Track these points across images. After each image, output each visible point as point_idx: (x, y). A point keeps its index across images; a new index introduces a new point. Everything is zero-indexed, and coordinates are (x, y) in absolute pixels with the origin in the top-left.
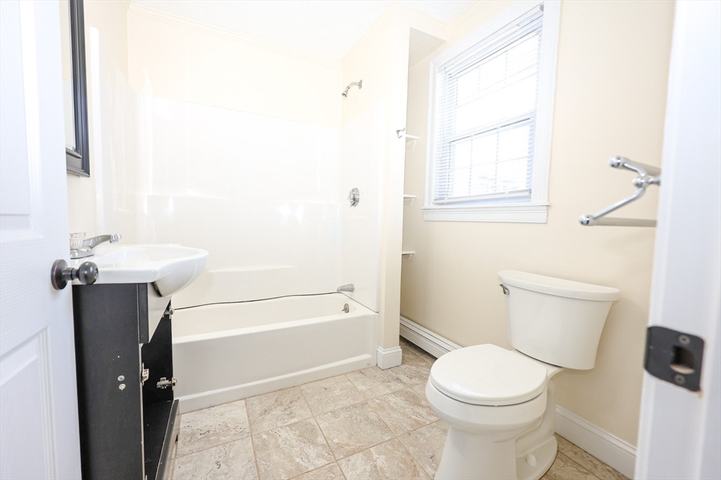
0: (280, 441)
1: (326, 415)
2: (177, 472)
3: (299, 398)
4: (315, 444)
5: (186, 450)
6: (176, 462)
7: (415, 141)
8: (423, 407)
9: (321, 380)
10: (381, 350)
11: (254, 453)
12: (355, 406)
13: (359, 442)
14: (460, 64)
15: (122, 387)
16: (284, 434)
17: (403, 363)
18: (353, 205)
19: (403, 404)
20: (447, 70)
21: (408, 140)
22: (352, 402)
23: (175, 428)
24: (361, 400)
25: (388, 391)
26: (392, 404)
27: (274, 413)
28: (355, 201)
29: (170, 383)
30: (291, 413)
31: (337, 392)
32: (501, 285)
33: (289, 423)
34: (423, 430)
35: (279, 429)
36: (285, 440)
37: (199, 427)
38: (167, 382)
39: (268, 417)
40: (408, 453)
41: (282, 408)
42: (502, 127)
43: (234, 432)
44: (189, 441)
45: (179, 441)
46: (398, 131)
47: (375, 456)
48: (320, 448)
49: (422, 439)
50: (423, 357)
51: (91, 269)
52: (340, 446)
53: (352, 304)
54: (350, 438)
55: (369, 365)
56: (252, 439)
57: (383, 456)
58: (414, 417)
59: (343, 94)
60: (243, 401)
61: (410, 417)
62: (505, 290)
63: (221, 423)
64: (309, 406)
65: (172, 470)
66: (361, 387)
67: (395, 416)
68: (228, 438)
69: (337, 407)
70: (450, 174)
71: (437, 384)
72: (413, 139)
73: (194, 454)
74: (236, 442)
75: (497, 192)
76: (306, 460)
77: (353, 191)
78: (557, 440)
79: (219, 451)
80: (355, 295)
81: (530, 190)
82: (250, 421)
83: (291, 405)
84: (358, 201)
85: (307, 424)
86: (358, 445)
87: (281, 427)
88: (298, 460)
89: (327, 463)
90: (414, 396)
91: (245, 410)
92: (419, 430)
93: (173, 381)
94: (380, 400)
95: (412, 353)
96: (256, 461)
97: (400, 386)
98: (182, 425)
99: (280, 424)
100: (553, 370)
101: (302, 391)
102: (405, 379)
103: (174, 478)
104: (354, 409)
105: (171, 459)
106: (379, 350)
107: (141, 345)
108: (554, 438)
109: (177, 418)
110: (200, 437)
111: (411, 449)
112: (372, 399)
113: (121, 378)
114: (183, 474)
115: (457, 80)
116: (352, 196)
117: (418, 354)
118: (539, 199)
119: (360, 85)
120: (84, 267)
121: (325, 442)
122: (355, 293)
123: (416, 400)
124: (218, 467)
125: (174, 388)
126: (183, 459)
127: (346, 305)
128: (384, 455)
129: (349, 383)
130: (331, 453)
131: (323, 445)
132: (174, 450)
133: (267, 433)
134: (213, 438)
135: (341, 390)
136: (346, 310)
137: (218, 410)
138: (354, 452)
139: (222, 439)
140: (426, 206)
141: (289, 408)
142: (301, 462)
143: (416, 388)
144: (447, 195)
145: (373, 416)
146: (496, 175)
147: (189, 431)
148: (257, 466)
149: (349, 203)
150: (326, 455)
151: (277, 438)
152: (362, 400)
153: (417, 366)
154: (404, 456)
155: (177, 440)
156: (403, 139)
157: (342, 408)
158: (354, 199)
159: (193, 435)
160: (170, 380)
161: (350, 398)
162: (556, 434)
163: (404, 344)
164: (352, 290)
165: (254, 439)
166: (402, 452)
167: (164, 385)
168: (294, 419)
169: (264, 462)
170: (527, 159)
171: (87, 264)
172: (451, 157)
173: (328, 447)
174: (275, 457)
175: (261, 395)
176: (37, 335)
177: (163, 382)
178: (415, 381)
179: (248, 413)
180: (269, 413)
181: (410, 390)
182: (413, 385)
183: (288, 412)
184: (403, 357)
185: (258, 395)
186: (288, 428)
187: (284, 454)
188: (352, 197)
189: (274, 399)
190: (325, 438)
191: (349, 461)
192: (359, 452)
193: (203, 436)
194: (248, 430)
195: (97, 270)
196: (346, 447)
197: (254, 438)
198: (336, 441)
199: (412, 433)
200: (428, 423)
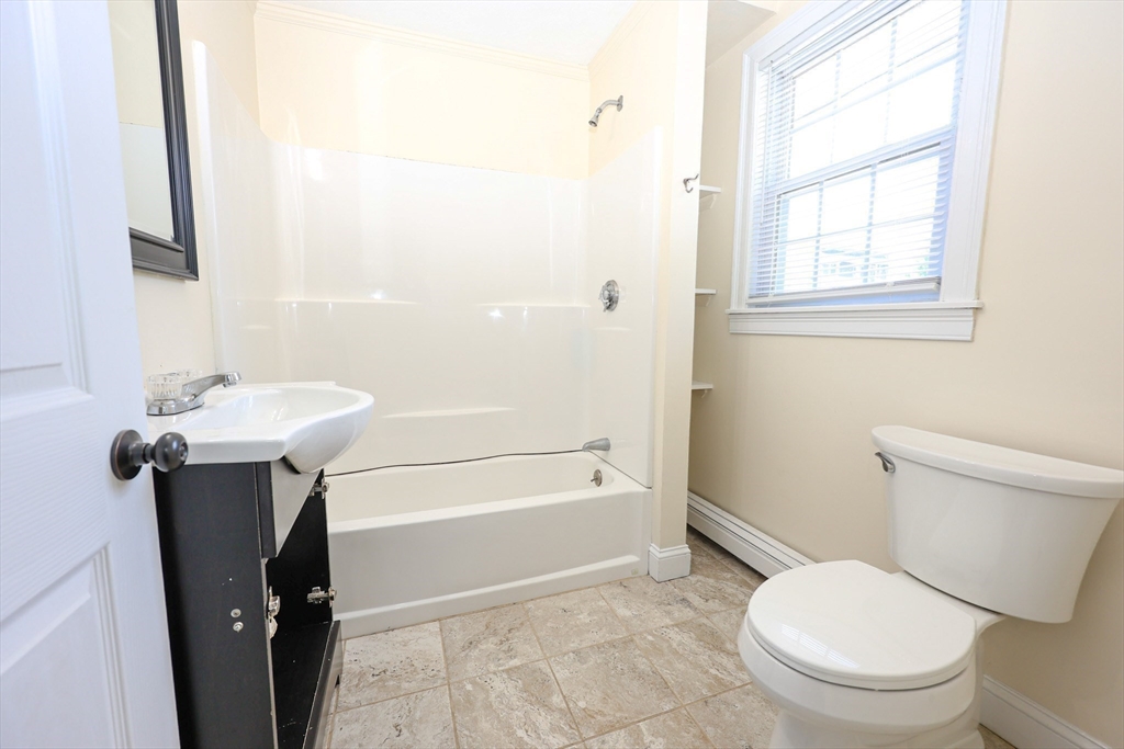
0: (493, 696)
1: (566, 658)
2: (338, 736)
3: (522, 624)
4: (549, 708)
5: (352, 700)
6: (337, 719)
7: (715, 195)
8: (728, 653)
9: (558, 594)
10: (655, 550)
11: (453, 714)
12: (612, 644)
13: (620, 710)
14: (799, 53)
15: (238, 626)
16: (498, 684)
17: (692, 572)
18: (608, 308)
19: (694, 646)
20: (774, 65)
21: (703, 194)
22: (609, 637)
23: (334, 662)
24: (622, 634)
25: (668, 621)
26: (675, 645)
27: (484, 647)
28: (611, 302)
29: (325, 595)
30: (510, 650)
31: (584, 618)
32: (879, 454)
33: (507, 667)
34: (730, 696)
35: (491, 676)
36: (501, 696)
37: (371, 663)
38: (322, 593)
39: (475, 653)
40: (705, 738)
41: (495, 640)
42: (882, 162)
43: (422, 675)
44: (357, 686)
45: (342, 685)
46: (686, 181)
47: (648, 739)
48: (557, 715)
49: (728, 714)
50: (726, 562)
51: (175, 445)
52: (588, 714)
53: (606, 470)
54: (604, 700)
55: (636, 572)
56: (450, 689)
57: (661, 740)
58: (713, 671)
59: (591, 122)
60: (437, 624)
61: (707, 672)
62: (887, 465)
63: (403, 659)
64: (538, 639)
65: (331, 733)
66: (623, 612)
67: (681, 666)
68: (413, 686)
69: (584, 645)
70: (778, 252)
71: (761, 637)
72: (711, 193)
73: (362, 708)
74: (425, 693)
75: (869, 282)
76: (533, 735)
77: (609, 284)
78: (986, 739)
79: (399, 706)
80: (612, 455)
81: (940, 279)
82: (446, 659)
83: (510, 636)
84: (617, 302)
85: (534, 671)
86: (618, 715)
87: (495, 673)
88: (521, 733)
89: (567, 743)
90: (712, 634)
91: (440, 639)
92: (723, 695)
93: (331, 593)
94: (654, 635)
95: (707, 555)
96: (455, 730)
97: (689, 614)
98: (346, 658)
99: (492, 667)
100: (985, 619)
101: (527, 612)
102: (696, 600)
103: (333, 746)
104: (612, 650)
105: (327, 714)
106: (651, 549)
107: (264, 561)
108: (976, 735)
109: (337, 645)
110: (372, 679)
111: (710, 732)
112: (641, 634)
113: (236, 613)
114: (346, 741)
115: (794, 83)
116: (606, 293)
117: (718, 557)
118: (956, 295)
119: (619, 104)
120: (163, 442)
121: (564, 705)
122: (611, 452)
123: (717, 642)
124: (397, 733)
125: (332, 603)
126: (346, 716)
127: (598, 472)
128: (664, 737)
129: (602, 603)
130: (574, 726)
131: (561, 710)
132: (334, 699)
133: (474, 683)
134: (391, 683)
135: (589, 614)
136: (598, 480)
137: (399, 635)
138: (612, 728)
139: (405, 685)
140: (734, 308)
141: (508, 640)
142: (526, 738)
143: (716, 618)
144: (772, 289)
145: (642, 664)
146: (868, 246)
147: (356, 668)
148: (457, 738)
149: (601, 305)
150: (566, 728)
151: (488, 691)
152: (625, 634)
153: (717, 579)
154: (697, 744)
155: (338, 683)
156: (696, 195)
157: (592, 647)
158: (610, 299)
159: (362, 675)
160: (327, 591)
161: (604, 629)
162: (982, 727)
163: (693, 537)
164: (606, 448)
165: (453, 691)
166: (694, 736)
167: (318, 599)
168: (516, 660)
169: (467, 732)
170: (932, 220)
171: (168, 437)
172: (780, 222)
173: (569, 715)
174: (485, 725)
175: (464, 615)
176: (91, 558)
177: (317, 594)
178: (714, 605)
179: (443, 644)
180: (476, 646)
181: (705, 621)
182: (710, 613)
183: (505, 647)
184: (692, 561)
185: (459, 615)
186: (505, 676)
187: (500, 721)
188: (607, 296)
189: (484, 623)
190: (564, 697)
191: (603, 742)
192: (620, 728)
193: (376, 678)
194: (443, 674)
195: (185, 445)
196: (599, 718)
197: (452, 687)
198: (582, 704)
199: (710, 700)
200: (738, 684)
